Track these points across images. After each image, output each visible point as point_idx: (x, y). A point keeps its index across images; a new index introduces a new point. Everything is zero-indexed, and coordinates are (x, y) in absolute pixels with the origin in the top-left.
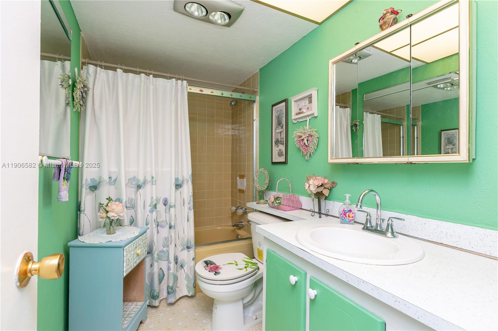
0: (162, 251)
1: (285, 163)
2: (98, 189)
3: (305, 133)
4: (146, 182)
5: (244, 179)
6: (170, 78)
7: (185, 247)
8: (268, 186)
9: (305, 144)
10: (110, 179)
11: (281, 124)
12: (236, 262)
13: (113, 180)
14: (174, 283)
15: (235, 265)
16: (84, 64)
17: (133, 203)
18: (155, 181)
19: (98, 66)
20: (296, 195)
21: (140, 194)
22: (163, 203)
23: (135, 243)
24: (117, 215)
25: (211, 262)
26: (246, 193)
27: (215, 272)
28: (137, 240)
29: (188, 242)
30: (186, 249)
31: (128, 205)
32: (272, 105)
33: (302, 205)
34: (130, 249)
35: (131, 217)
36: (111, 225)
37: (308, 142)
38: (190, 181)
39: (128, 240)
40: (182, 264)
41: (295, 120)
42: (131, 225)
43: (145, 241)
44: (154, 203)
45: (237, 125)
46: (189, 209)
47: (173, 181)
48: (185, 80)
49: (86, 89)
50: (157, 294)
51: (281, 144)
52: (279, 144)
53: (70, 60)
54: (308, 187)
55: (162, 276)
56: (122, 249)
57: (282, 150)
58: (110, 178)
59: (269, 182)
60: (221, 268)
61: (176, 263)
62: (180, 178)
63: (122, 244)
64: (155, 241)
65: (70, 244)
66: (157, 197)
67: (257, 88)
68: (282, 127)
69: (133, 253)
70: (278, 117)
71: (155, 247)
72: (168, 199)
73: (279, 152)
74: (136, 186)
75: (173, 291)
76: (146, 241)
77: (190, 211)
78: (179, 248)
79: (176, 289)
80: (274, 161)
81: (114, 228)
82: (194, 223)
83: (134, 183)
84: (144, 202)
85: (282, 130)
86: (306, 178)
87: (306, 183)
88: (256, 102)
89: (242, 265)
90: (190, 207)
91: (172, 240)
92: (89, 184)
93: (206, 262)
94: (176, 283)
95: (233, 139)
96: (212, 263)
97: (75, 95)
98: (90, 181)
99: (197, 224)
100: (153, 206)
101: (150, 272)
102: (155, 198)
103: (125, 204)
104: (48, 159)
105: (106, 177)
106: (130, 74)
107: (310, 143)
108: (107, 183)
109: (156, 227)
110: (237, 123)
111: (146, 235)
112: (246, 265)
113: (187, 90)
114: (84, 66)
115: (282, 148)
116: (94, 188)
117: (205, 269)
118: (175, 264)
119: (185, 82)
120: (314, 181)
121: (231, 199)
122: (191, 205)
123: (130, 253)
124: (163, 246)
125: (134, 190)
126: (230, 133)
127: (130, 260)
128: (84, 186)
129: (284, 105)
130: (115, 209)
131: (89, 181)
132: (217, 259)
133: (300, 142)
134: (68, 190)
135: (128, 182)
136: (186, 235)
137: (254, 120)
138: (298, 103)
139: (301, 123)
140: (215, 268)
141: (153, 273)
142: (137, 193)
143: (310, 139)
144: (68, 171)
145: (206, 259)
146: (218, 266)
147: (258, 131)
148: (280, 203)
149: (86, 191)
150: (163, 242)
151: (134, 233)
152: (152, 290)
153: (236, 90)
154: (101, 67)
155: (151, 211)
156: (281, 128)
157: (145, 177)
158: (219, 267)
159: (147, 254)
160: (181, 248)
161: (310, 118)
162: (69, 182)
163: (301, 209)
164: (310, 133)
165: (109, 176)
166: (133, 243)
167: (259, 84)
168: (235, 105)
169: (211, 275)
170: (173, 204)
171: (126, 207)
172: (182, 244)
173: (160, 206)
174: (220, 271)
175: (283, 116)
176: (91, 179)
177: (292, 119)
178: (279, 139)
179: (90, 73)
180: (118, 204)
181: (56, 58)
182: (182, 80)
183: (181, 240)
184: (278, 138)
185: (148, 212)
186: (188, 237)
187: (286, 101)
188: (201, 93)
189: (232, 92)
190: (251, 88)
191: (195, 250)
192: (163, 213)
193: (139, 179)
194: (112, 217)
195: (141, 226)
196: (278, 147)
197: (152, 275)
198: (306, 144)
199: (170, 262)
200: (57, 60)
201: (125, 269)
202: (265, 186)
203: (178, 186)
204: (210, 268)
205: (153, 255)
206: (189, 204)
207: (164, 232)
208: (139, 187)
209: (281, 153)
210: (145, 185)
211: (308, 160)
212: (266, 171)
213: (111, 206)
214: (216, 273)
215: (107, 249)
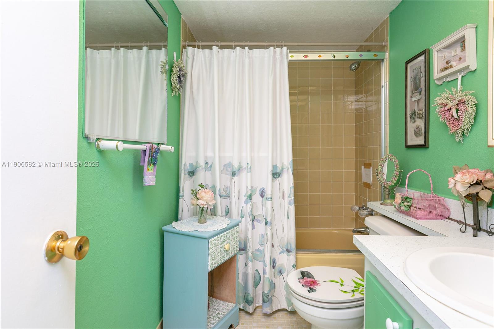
0: (258, 250)
1: (424, 146)
2: (195, 174)
3: (452, 99)
4: (241, 169)
5: (370, 168)
6: (268, 47)
7: (285, 249)
8: (398, 181)
9: (452, 116)
10: (207, 165)
11: (419, 89)
12: (342, 281)
13: (209, 166)
14: (270, 290)
15: (340, 284)
16: (184, 47)
17: (228, 192)
18: (250, 168)
19: (196, 47)
20: (441, 196)
21: (235, 183)
22: (259, 193)
23: (223, 237)
24: (206, 203)
25: (309, 275)
26: (372, 188)
27: (310, 288)
28: (225, 233)
29: (287, 244)
30: (286, 252)
31: (223, 193)
32: (406, 62)
33: (450, 213)
34: (216, 242)
35: (227, 207)
36: (202, 213)
37: (457, 113)
38: (290, 168)
39: (214, 232)
40: (281, 270)
41: (439, 79)
42: (226, 215)
43: (235, 236)
44: (249, 194)
45: (361, 96)
46: (290, 204)
47: (270, 169)
48: (285, 46)
49: (183, 72)
50: (251, 299)
51: (419, 118)
52: (416, 119)
53: (165, 47)
54: (453, 185)
55: (258, 278)
56: (206, 241)
57: (420, 127)
58: (206, 163)
59: (399, 175)
60: (319, 285)
61: (274, 267)
62: (279, 165)
63: (207, 235)
64: (250, 237)
65: (165, 228)
66: (252, 187)
67: (387, 41)
68: (420, 93)
69: (219, 246)
70: (415, 79)
71: (249, 243)
72: (266, 190)
73: (416, 130)
74: (231, 173)
75: (269, 299)
76: (237, 235)
77: (290, 206)
78: (278, 250)
79: (273, 299)
80: (409, 143)
81: (205, 216)
82: (295, 221)
83: (229, 169)
84: (239, 191)
85: (421, 96)
86: (453, 169)
87: (450, 179)
88: (385, 60)
89: (349, 286)
90: (290, 200)
91: (267, 239)
92: (188, 169)
93: (303, 274)
94: (272, 291)
95: (357, 115)
96: (311, 276)
97: (172, 80)
98: (189, 167)
99: (298, 223)
100: (247, 197)
101: (244, 272)
102: (249, 188)
103: (219, 192)
104: (124, 143)
105: (202, 163)
106: (225, 50)
107: (462, 115)
108: (203, 168)
109: (251, 221)
110: (361, 93)
111: (237, 229)
112: (355, 287)
113: (287, 58)
114: (183, 49)
115: (421, 123)
116: (192, 173)
117: (299, 282)
118: (272, 267)
119: (285, 49)
120: (463, 175)
121: (355, 195)
122: (291, 199)
123: (215, 246)
124: (260, 244)
125: (229, 177)
126: (353, 107)
127: (217, 255)
128: (183, 171)
129: (423, 59)
130: (204, 197)
131: (188, 165)
132: (317, 272)
133: (445, 113)
134: (155, 174)
135: (224, 169)
136: (286, 236)
137: (383, 86)
138: (444, 53)
139: (449, 83)
140: (312, 283)
141: (247, 274)
142: (231, 181)
143: (461, 107)
144: (154, 156)
145: (303, 269)
146: (316, 281)
147: (388, 102)
148: (410, 207)
149: (184, 176)
150: (260, 239)
151: (223, 225)
152: (246, 292)
153: (360, 49)
154: (199, 47)
155: (246, 203)
156: (418, 94)
157: (240, 163)
158: (318, 282)
159: (239, 251)
160: (279, 249)
161: (463, 74)
162: (156, 167)
163: (449, 218)
164: (461, 98)
165: (205, 161)
166: (220, 236)
167: (389, 35)
168: (357, 69)
169: (304, 291)
170: (269, 196)
171: (220, 196)
172: (281, 246)
173: (257, 198)
174: (317, 288)
175: (422, 76)
176: (189, 164)
177: (434, 79)
178: (417, 111)
179: (189, 56)
180: (208, 192)
181: (161, 46)
182: (281, 47)
183: (280, 240)
184: (415, 110)
185: (244, 203)
186: (288, 238)
187: (426, 53)
188: (305, 59)
189: (356, 51)
190: (378, 42)
191: (296, 255)
192: (260, 205)
193: (233, 165)
194: (201, 205)
195: (235, 219)
196: (415, 123)
197: (246, 276)
198: (455, 116)
199: (266, 264)
200: (162, 47)
201: (210, 263)
202: (393, 180)
203: (276, 175)
204: (305, 281)
205: (247, 253)
206: (289, 197)
207: (260, 227)
208: (234, 174)
209: (419, 131)
210: (239, 172)
211: (460, 141)
212: (395, 158)
213: (201, 193)
214: (311, 290)
215: (193, 238)
